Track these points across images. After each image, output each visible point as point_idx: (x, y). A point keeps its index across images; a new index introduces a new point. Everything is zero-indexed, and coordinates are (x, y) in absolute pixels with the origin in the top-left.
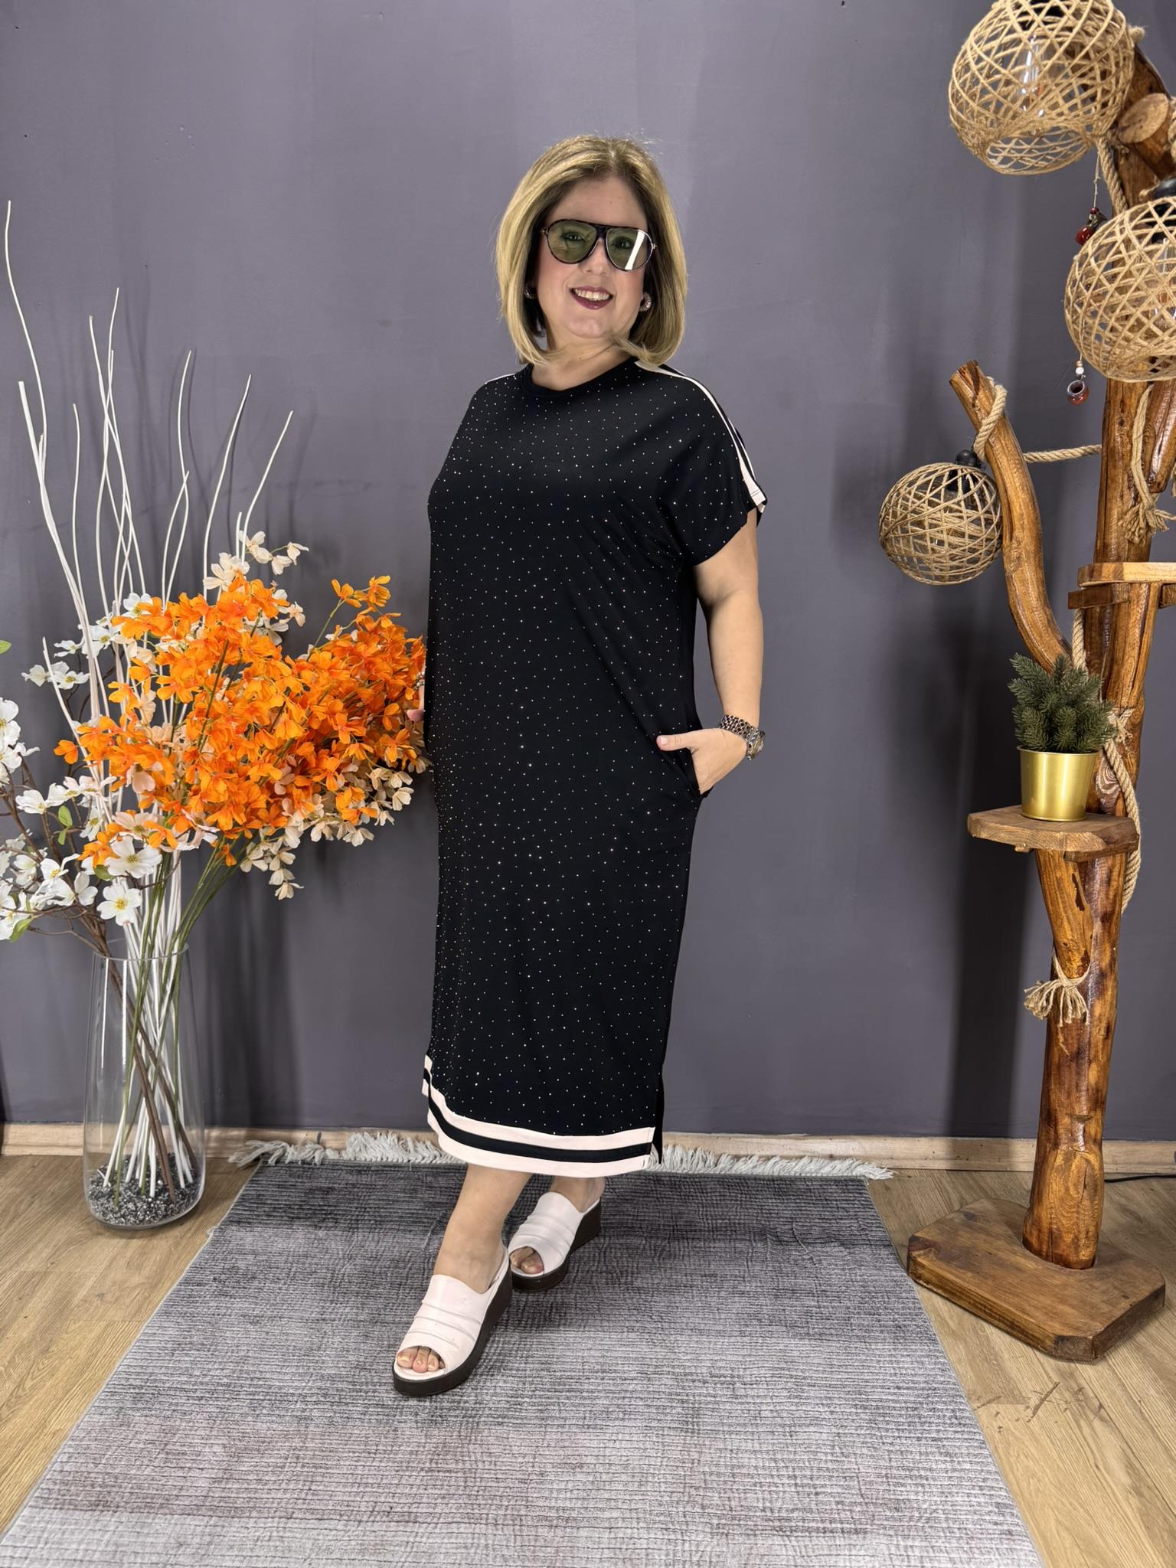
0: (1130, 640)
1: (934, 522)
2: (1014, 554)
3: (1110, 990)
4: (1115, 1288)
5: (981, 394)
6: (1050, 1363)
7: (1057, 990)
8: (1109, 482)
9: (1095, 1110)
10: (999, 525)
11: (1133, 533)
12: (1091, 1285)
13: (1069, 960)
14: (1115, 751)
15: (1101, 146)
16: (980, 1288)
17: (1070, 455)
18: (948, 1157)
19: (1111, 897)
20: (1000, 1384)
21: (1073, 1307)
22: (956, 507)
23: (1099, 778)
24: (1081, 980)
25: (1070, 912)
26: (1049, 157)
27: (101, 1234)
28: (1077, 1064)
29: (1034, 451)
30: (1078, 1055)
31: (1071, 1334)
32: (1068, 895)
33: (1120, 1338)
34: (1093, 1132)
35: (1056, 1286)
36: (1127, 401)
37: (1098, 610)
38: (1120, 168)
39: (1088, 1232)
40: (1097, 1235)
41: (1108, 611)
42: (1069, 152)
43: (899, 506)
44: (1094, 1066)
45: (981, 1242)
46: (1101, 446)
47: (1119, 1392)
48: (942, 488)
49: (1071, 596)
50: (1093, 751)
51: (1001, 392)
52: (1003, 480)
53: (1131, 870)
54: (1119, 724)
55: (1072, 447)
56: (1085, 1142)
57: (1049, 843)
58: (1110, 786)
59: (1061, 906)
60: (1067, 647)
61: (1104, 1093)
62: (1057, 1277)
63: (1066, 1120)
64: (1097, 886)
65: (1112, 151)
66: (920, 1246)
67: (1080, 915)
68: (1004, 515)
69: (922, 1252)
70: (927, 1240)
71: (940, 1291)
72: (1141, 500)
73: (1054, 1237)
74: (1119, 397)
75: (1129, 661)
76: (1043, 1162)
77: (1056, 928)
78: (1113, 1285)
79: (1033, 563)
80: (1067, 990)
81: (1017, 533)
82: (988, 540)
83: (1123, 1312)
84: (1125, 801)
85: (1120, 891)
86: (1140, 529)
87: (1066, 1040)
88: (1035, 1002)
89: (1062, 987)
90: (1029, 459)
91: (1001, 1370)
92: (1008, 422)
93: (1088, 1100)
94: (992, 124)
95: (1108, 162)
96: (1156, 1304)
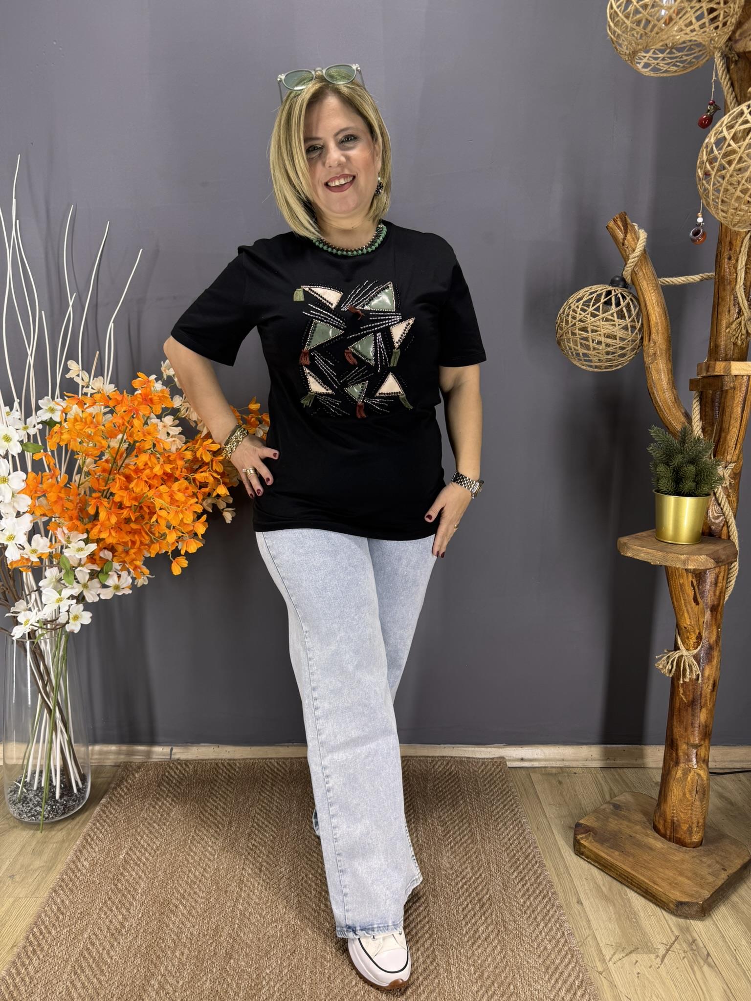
0: (734, 415)
1: (595, 328)
2: (651, 351)
3: (716, 658)
4: (717, 862)
5: (629, 235)
6: (672, 920)
7: (679, 657)
8: (720, 300)
9: (704, 740)
10: (641, 329)
11: (737, 338)
12: (701, 860)
13: (688, 638)
14: (722, 493)
15: (717, 55)
16: (624, 864)
17: (691, 280)
18: (601, 758)
19: (718, 594)
20: (638, 937)
21: (688, 878)
22: (611, 317)
23: (710, 511)
24: (696, 651)
25: (689, 606)
26: (678, 64)
27: (16, 827)
28: (692, 707)
29: (666, 277)
30: (693, 703)
31: (687, 900)
32: (688, 595)
33: (721, 900)
34: (703, 755)
35: (677, 862)
36: (734, 242)
37: (711, 392)
38: (731, 72)
39: (698, 823)
40: (705, 825)
41: (718, 393)
42: (694, 60)
43: (570, 316)
44: (704, 710)
45: (624, 827)
46: (714, 274)
47: (721, 943)
48: (600, 304)
49: (691, 381)
50: (708, 495)
51: (643, 235)
52: (644, 297)
53: (732, 575)
54: (725, 474)
55: (693, 275)
56: (697, 762)
57: (675, 561)
58: (718, 517)
59: (683, 602)
60: (688, 417)
61: (710, 728)
62: (679, 855)
63: (684, 747)
64: (708, 587)
65: (725, 58)
66: (582, 831)
67: (696, 608)
68: (644, 323)
69: (584, 835)
70: (588, 826)
71: (596, 864)
72: (743, 314)
73: (675, 826)
74: (728, 239)
75: (733, 430)
76: (668, 774)
77: (679, 616)
78: (716, 860)
79: (665, 358)
80: (686, 658)
81: (653, 336)
82: (633, 341)
83: (723, 881)
84: (728, 527)
85: (724, 590)
86: (742, 335)
87: (684, 693)
88: (663, 665)
89: (682, 656)
90: (662, 283)
91: (639, 927)
92: (648, 257)
93: (700, 733)
94: (641, 38)
95: (722, 66)
96: (745, 872)
